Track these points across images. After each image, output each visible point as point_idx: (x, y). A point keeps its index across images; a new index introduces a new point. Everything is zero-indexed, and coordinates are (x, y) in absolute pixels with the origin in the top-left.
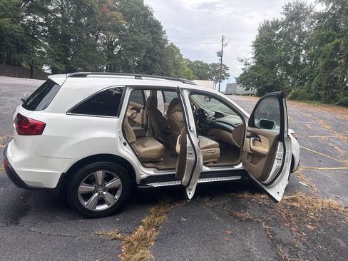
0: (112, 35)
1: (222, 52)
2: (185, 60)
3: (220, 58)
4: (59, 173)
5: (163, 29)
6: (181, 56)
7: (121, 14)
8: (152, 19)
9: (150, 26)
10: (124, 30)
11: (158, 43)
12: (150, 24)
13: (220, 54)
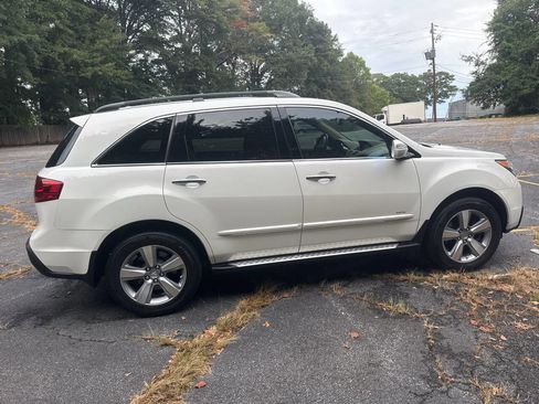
0: (255, 59)
1: (433, 51)
2: (376, 75)
3: (430, 61)
4: (89, 251)
5: (333, 34)
6: (367, 70)
7: (264, 24)
8: (312, 21)
9: (310, 32)
10: (272, 47)
11: (326, 56)
12: (310, 30)
13: (430, 56)
